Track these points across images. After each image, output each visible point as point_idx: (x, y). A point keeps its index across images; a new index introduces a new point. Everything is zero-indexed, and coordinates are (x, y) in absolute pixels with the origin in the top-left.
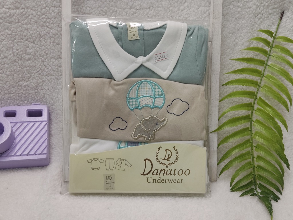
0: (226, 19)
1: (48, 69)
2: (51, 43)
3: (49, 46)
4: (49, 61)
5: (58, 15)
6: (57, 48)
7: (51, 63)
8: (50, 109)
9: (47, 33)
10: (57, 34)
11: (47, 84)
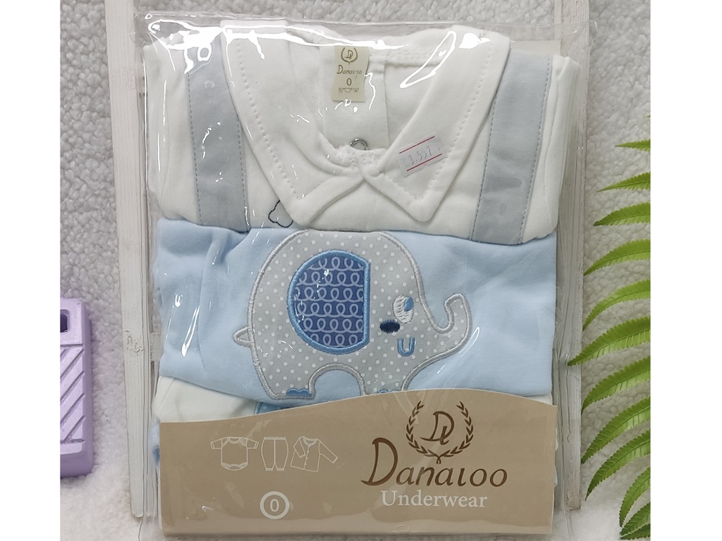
0: (603, 21)
1: (78, 190)
2: (82, 112)
3: (79, 120)
4: (81, 165)
5: (98, 26)
6: (100, 127)
7: (87, 171)
8: (92, 310)
9: (68, 81)
10: (100, 85)
11: (78, 236)
